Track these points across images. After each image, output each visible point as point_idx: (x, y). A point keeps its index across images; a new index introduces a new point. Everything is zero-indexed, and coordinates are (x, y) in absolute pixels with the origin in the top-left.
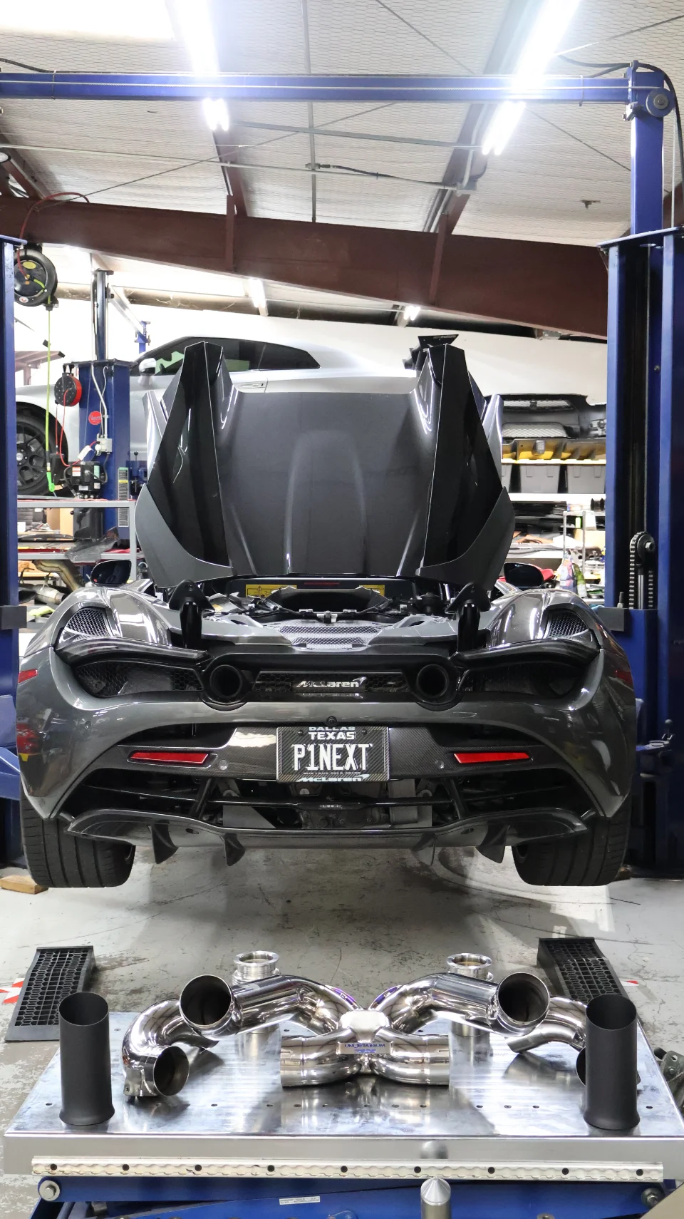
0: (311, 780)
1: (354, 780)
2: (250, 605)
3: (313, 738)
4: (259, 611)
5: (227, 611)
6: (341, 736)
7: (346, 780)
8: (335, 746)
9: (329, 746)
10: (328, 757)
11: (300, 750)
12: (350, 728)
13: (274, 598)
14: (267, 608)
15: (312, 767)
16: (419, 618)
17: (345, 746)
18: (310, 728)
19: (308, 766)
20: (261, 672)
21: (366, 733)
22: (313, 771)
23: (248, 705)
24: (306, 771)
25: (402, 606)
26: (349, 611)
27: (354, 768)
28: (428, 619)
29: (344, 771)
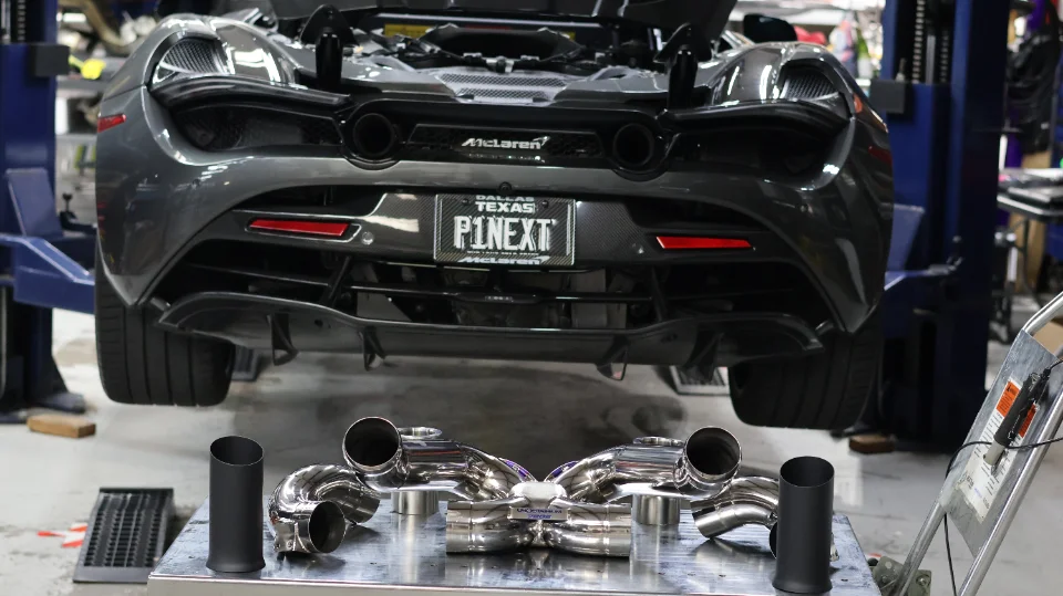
0: (477, 260)
1: (530, 262)
2: (399, 45)
3: (480, 209)
4: (412, 54)
5: (368, 52)
6: (516, 208)
7: (520, 262)
8: (509, 220)
9: (500, 220)
10: (499, 232)
11: (463, 222)
12: (528, 199)
13: (430, 38)
14: (422, 51)
15: (478, 245)
16: (620, 70)
17: (520, 223)
18: (478, 197)
19: (474, 243)
20: (419, 125)
21: (546, 206)
22: (480, 250)
23: (402, 165)
24: (471, 249)
25: (598, 55)
26: (530, 58)
27: (531, 248)
28: (631, 73)
29: (519, 251)
